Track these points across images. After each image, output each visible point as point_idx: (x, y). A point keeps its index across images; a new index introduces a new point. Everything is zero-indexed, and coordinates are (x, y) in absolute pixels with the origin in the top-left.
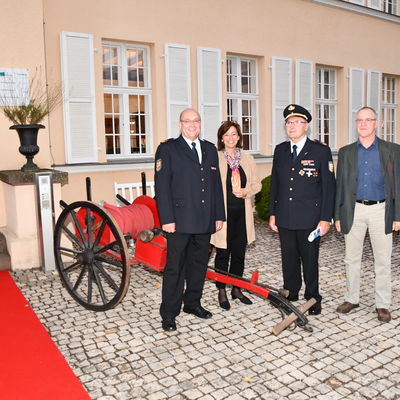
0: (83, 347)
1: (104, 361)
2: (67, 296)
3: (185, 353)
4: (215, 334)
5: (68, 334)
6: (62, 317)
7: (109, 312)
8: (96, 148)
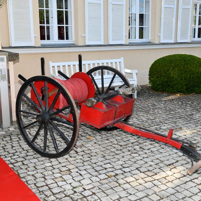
0: (47, 185)
1: (66, 196)
2: (26, 147)
3: (124, 190)
4: (142, 175)
5: (33, 175)
6: (25, 162)
7: (60, 159)
8: (33, 35)
